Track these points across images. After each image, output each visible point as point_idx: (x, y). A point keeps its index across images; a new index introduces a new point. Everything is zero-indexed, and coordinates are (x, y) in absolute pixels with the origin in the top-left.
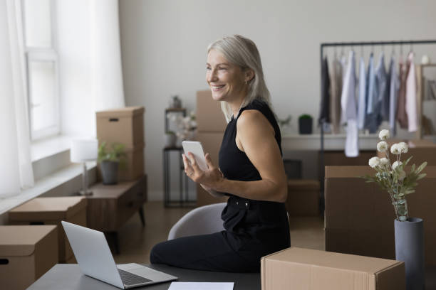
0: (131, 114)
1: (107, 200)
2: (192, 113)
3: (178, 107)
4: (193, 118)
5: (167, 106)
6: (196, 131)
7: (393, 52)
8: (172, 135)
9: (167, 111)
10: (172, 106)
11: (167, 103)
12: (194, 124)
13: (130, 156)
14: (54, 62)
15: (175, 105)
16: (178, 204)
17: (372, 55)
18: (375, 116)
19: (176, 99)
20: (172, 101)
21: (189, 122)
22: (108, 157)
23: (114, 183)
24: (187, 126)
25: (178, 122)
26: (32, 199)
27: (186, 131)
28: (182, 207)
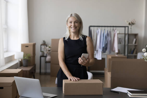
0: (32, 45)
1: (26, 71)
2: (49, 46)
3: (44, 44)
4: (50, 47)
5: (41, 43)
6: (50, 51)
7: (110, 29)
8: (43, 52)
9: (41, 45)
10: (43, 44)
11: (41, 42)
12: (49, 49)
13: (32, 58)
14: (6, 29)
15: (43, 43)
16: (44, 74)
17: (105, 30)
18: (105, 48)
19: (44, 41)
20: (43, 42)
21: (48, 49)
22: (25, 58)
23: (26, 66)
24: (48, 50)
25: (45, 48)
26: (5, 70)
27: (47, 51)
28: (45, 75)
